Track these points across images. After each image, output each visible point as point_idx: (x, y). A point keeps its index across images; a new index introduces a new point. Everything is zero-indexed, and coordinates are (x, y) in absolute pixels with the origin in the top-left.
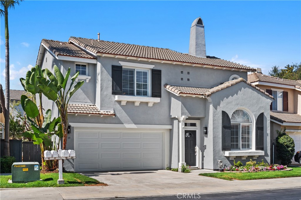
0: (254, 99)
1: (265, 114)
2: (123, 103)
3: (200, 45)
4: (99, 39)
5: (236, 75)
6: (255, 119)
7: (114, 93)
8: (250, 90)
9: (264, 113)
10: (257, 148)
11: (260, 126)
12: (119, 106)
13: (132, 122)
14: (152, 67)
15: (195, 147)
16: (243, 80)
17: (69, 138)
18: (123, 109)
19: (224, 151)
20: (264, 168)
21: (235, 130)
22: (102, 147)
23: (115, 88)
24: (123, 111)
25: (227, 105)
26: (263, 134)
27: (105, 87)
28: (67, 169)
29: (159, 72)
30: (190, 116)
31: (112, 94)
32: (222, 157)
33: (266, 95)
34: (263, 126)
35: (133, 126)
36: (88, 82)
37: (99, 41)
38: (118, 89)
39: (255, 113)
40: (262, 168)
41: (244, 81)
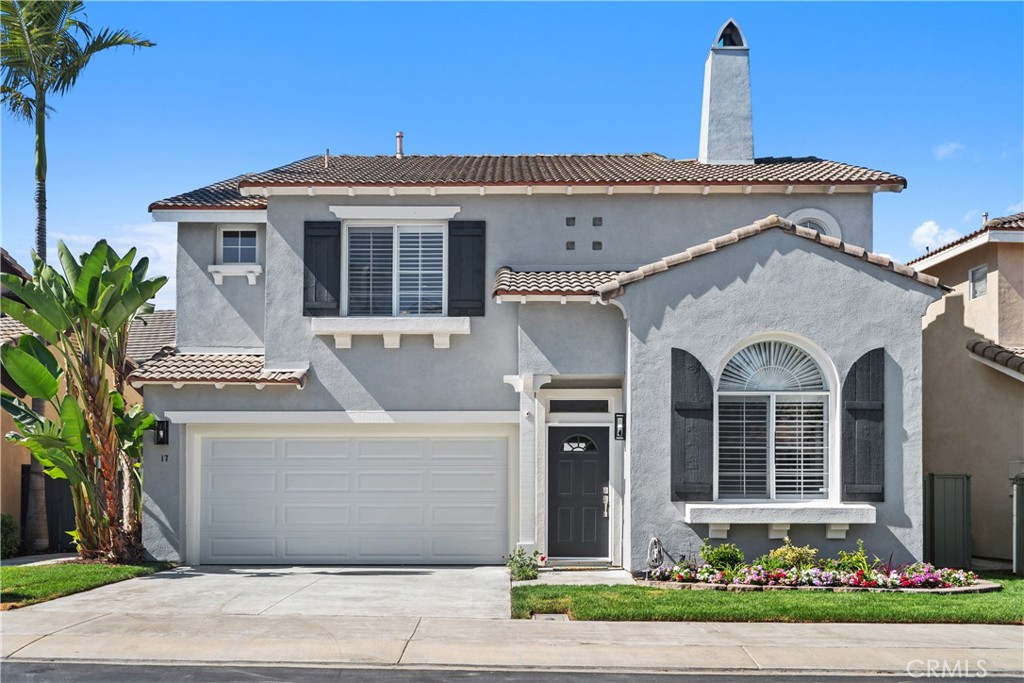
0: (833, 295)
1: (895, 354)
2: (344, 343)
3: (730, 120)
4: (401, 150)
5: (812, 210)
6: (840, 373)
7: (310, 311)
8: (818, 260)
9: (889, 351)
10: (849, 495)
11: (861, 403)
12: (329, 352)
13: (375, 403)
14: (451, 212)
15: (605, 489)
16: (778, 221)
17: (165, 458)
18: (342, 362)
19: (681, 503)
20: (820, 578)
21: (744, 421)
22: (286, 487)
23: (312, 296)
24: (344, 367)
25: (697, 324)
26: (881, 436)
27: (279, 296)
28: (159, 554)
29: (480, 227)
30: (556, 373)
31: (304, 315)
32: (674, 527)
33: (901, 278)
34: (883, 405)
35: (381, 416)
36: (254, 283)
37: (398, 156)
38: (326, 295)
39: (838, 351)
40: (808, 575)
41: (782, 228)
